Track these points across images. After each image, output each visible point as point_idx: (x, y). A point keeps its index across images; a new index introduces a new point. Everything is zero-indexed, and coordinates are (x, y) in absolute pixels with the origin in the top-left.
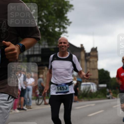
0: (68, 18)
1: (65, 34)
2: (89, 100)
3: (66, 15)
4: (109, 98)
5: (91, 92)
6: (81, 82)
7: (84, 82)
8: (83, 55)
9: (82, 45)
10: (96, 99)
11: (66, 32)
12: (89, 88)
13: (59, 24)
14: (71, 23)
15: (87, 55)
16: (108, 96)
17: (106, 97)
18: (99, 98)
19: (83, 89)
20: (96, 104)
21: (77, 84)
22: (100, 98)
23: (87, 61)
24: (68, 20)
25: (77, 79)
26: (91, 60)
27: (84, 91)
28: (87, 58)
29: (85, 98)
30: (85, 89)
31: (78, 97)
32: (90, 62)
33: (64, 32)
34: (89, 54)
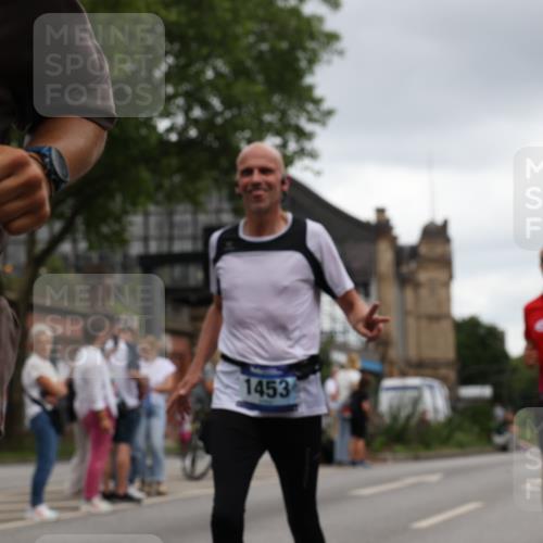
0: (318, 93)
1: (307, 162)
2: (417, 458)
3: (308, 80)
4: (504, 449)
5: (423, 422)
6: (379, 377)
7: (391, 375)
8: (385, 257)
9: (381, 211)
10: (446, 451)
11: (313, 155)
12: (417, 401)
13: (281, 120)
14: (330, 113)
15: (404, 255)
16: (499, 440)
17: (489, 440)
18: (461, 445)
19: (391, 407)
20: (449, 473)
21: (363, 383)
22: (463, 449)
23: (404, 281)
24: (317, 102)
25: (359, 364)
26: (423, 276)
27: (395, 418)
28: (405, 269)
29: (398, 448)
30: (399, 409)
31: (368, 445)
32: (417, 286)
33: (302, 152)
34: (413, 252)
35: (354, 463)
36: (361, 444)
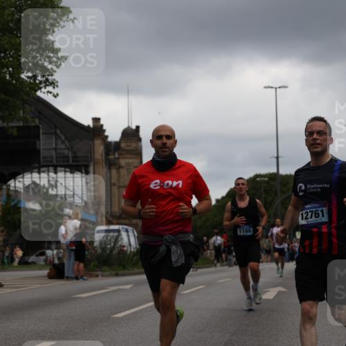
15: (111, 148)
20: (137, 284)
23: (111, 164)
26: (123, 162)
28: (111, 157)
32: (119, 167)
35: (77, 278)
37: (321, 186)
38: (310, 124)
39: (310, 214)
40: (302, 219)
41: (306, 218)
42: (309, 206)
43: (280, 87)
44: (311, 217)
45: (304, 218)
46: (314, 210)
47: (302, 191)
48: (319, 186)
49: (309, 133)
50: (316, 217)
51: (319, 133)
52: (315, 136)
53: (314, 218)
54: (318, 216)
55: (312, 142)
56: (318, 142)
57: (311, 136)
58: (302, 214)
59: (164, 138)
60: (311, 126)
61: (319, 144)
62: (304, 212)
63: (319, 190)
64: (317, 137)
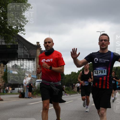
1: (22, 32)
36: (31, 93)
37: (106, 60)
38: (101, 36)
39: (99, 72)
40: (95, 74)
41: (97, 73)
42: (98, 68)
43: (102, 32)
44: (99, 73)
45: (96, 73)
46: (101, 70)
47: (97, 61)
48: (105, 60)
49: (101, 40)
50: (102, 73)
51: (105, 40)
52: (103, 42)
53: (101, 73)
54: (103, 73)
55: (102, 44)
56: (105, 44)
57: (101, 42)
58: (95, 71)
59: (47, 43)
60: (102, 38)
61: (105, 45)
62: (96, 71)
63: (105, 62)
64: (104, 42)
